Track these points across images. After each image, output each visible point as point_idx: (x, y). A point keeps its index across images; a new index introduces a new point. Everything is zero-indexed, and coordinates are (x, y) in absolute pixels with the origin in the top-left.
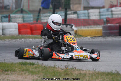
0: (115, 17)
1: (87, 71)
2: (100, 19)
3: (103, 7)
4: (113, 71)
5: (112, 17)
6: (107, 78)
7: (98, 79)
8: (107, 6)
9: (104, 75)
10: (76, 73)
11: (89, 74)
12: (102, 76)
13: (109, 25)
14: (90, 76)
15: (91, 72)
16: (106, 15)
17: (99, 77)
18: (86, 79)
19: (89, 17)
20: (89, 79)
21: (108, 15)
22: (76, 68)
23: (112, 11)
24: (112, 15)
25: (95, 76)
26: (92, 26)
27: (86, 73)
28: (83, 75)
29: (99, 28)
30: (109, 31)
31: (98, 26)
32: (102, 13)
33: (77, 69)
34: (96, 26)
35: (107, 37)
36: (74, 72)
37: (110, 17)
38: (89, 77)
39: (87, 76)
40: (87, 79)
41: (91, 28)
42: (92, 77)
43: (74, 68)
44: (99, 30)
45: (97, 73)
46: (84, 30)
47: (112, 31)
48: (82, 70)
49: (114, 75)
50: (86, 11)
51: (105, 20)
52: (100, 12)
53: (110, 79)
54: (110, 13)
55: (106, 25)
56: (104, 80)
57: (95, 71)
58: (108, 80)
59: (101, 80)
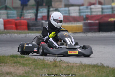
0: (94, 14)
1: (74, 64)
2: (80, 16)
3: (82, 5)
4: (98, 63)
5: (91, 14)
6: (93, 70)
7: (85, 71)
8: (86, 4)
9: (91, 67)
10: (65, 65)
11: (77, 66)
12: (89, 69)
13: (89, 21)
15: (78, 65)
16: (86, 12)
17: (85, 69)
18: (74, 71)
19: (69, 14)
20: (77, 70)
21: (88, 12)
22: (63, 61)
23: (91, 9)
24: (91, 12)
25: (82, 68)
26: (73, 23)
27: (73, 65)
28: (71, 67)
29: (80, 24)
30: (88, 28)
31: (78, 23)
32: (82, 11)
33: (65, 62)
34: (76, 23)
35: (87, 33)
36: (62, 65)
37: (89, 14)
38: (77, 69)
42: (79, 69)
43: (61, 61)
44: (79, 26)
45: (84, 66)
47: (92, 27)
48: (69, 62)
49: (99, 68)
50: (67, 9)
51: (85, 17)
52: (80, 10)
53: (96, 71)
54: (89, 10)
55: (86, 21)
56: (90, 71)
57: (81, 64)
58: (94, 72)
59: (88, 71)
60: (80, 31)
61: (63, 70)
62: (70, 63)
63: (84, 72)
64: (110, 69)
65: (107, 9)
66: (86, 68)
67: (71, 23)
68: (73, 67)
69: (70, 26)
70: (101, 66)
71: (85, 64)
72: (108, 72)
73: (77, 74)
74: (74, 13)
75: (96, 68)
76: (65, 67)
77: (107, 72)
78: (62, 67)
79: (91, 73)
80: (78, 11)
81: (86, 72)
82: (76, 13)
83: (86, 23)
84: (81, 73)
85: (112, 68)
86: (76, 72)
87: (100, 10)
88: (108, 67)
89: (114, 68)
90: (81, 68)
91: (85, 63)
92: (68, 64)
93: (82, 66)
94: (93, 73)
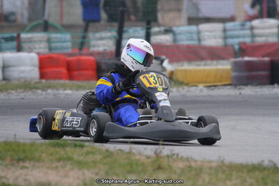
0: (259, 40)
1: (203, 162)
2: (226, 45)
3: (232, 19)
4: (263, 161)
5: (253, 41)
6: (250, 178)
7: (230, 180)
9: (245, 170)
10: (181, 165)
11: (210, 168)
13: (247, 59)
14: (213, 172)
15: (214, 165)
16: (240, 36)
17: (232, 175)
18: (204, 181)
19: (199, 40)
20: (211, 179)
21: (244, 36)
22: (178, 155)
23: (252, 28)
24: (253, 36)
25: (223, 172)
26: (209, 62)
27: (202, 166)
28: (196, 170)
29: (225, 66)
31: (221, 62)
32: (229, 33)
33: (182, 157)
34: (215, 62)
35: (242, 87)
36: (175, 164)
37: (248, 40)
38: (210, 174)
39: (205, 173)
40: (207, 180)
41: (205, 65)
42: (217, 175)
43: (174, 154)
44: (223, 70)
45: (227, 167)
46: (190, 71)
47: (254, 73)
48: (192, 159)
49: (266, 172)
50: (193, 28)
51: (237, 47)
52: (225, 30)
53: (257, 181)
54: (248, 32)
55: (240, 59)
56: (244, 181)
57: (222, 162)
58: (254, 182)
59: (238, 181)
60: (224, 83)
62: (196, 161)
63: (229, 184)
66: (234, 173)
67: (203, 63)
68: (201, 169)
69: (200, 71)
70: (269, 169)
71: (230, 163)
74: (210, 37)
75: (257, 173)
76: (183, 171)
78: (175, 172)
79: (247, 184)
80: (220, 34)
81: (234, 182)
82: (215, 37)
83: (241, 62)
84: (221, 185)
86: (209, 183)
87: (275, 30)
90: (220, 173)
92: (189, 162)
93: (224, 168)
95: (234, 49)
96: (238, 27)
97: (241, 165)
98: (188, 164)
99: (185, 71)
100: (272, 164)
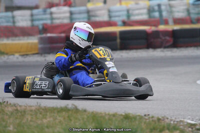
0: (57, 22)
1: (26, 107)
2: (33, 26)
3: (37, 7)
4: (68, 105)
5: (52, 23)
6: (59, 117)
7: (46, 118)
8: (43, 5)
9: (56, 111)
10: (10, 109)
11: (31, 111)
12: (53, 114)
13: (49, 35)
14: (33, 113)
15: (33, 108)
17: (46, 115)
18: (27, 119)
19: (14, 22)
20: (32, 118)
21: (46, 19)
22: (7, 102)
23: (51, 13)
24: (52, 19)
25: (41, 114)
26: (21, 38)
27: (25, 109)
28: (21, 112)
29: (34, 40)
30: (49, 46)
31: (30, 37)
32: (35, 17)
33: (10, 104)
34: (26, 38)
35: (46, 55)
36: (6, 109)
37: (49, 22)
38: (31, 115)
39: (28, 114)
40: (29, 119)
41: (19, 40)
42: (36, 115)
43: (5, 102)
44: (32, 43)
45: (43, 110)
46: (9, 44)
47: (55, 45)
48: (18, 105)
49: (70, 112)
50: (9, 14)
51: (41, 27)
52: (32, 15)
53: (64, 119)
54: (48, 16)
55: (44, 35)
56: (55, 119)
57: (39, 106)
58: (62, 119)
59: (52, 119)
60: (33, 52)
61: (8, 117)
62: (20, 106)
63: (45, 121)
64: (89, 114)
65: (80, 13)
66: (48, 114)
67: (17, 38)
68: (25, 112)
69: (16, 44)
70: (72, 110)
71: (45, 107)
72: (85, 120)
73: (32, 123)
74: (22, 20)
75: (64, 113)
76: (12, 113)
77: (83, 119)
78: (7, 114)
79: (57, 121)
80: (29, 18)
81: (48, 119)
82: (26, 20)
83: (44, 37)
84: (39, 122)
85: (92, 113)
86: (31, 121)
87: (68, 15)
88: (85, 111)
89: (95, 113)
90: (38, 114)
91: (45, 105)
92: (16, 107)
93: (41, 110)
94: (60, 122)
95: (39, 29)
96: (42, 13)
97: (53, 108)
98: (15, 108)
99: (5, 44)
100: (73, 106)
